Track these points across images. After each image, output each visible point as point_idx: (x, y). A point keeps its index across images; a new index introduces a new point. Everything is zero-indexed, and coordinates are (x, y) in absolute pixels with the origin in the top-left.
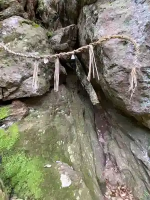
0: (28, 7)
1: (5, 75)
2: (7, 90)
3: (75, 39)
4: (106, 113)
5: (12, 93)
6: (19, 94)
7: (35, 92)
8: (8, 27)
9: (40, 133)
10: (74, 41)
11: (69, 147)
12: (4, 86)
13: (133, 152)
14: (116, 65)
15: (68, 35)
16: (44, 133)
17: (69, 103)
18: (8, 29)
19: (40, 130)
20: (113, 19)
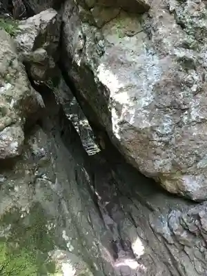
3: (58, 40)
4: (113, 173)
7: (14, 152)
10: (55, 42)
11: (64, 232)
13: (152, 225)
14: (126, 122)
15: (46, 34)
16: (28, 212)
17: (52, 160)
19: (23, 209)
20: (122, 63)
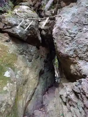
0: (35, 5)
1: (10, 19)
2: (6, 26)
5: (8, 28)
6: (10, 31)
7: (18, 33)
8: (21, 8)
9: (9, 51)
12: (7, 24)
16: (11, 53)
18: (21, 9)
